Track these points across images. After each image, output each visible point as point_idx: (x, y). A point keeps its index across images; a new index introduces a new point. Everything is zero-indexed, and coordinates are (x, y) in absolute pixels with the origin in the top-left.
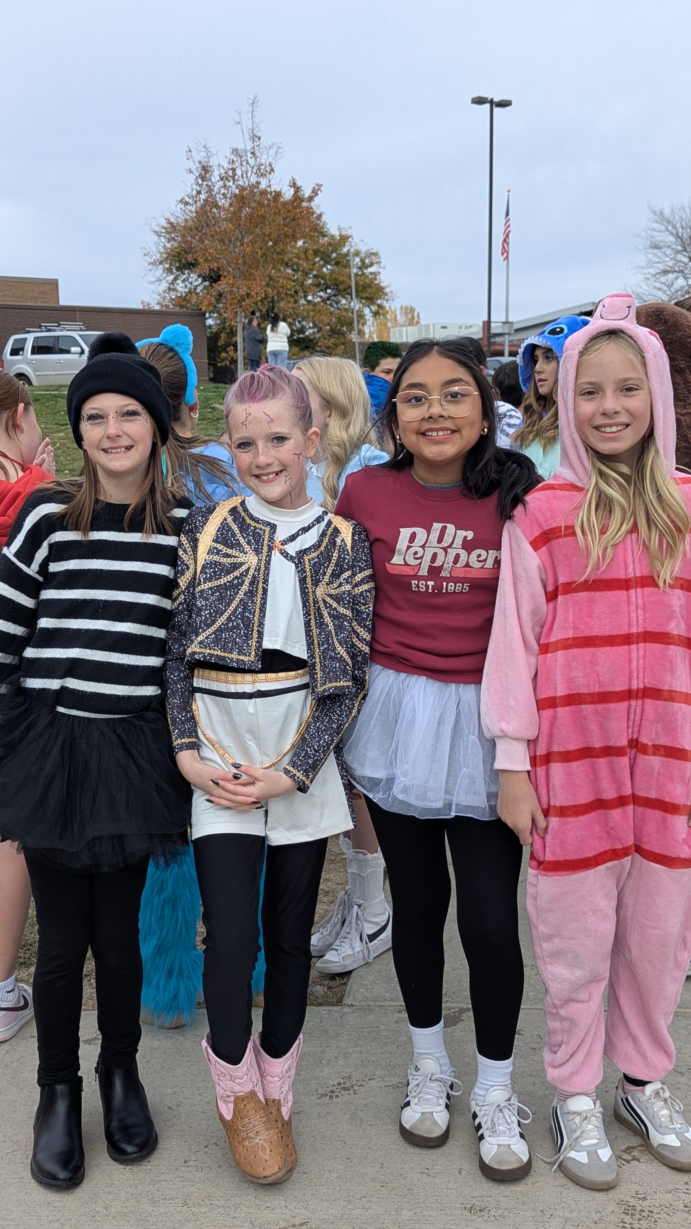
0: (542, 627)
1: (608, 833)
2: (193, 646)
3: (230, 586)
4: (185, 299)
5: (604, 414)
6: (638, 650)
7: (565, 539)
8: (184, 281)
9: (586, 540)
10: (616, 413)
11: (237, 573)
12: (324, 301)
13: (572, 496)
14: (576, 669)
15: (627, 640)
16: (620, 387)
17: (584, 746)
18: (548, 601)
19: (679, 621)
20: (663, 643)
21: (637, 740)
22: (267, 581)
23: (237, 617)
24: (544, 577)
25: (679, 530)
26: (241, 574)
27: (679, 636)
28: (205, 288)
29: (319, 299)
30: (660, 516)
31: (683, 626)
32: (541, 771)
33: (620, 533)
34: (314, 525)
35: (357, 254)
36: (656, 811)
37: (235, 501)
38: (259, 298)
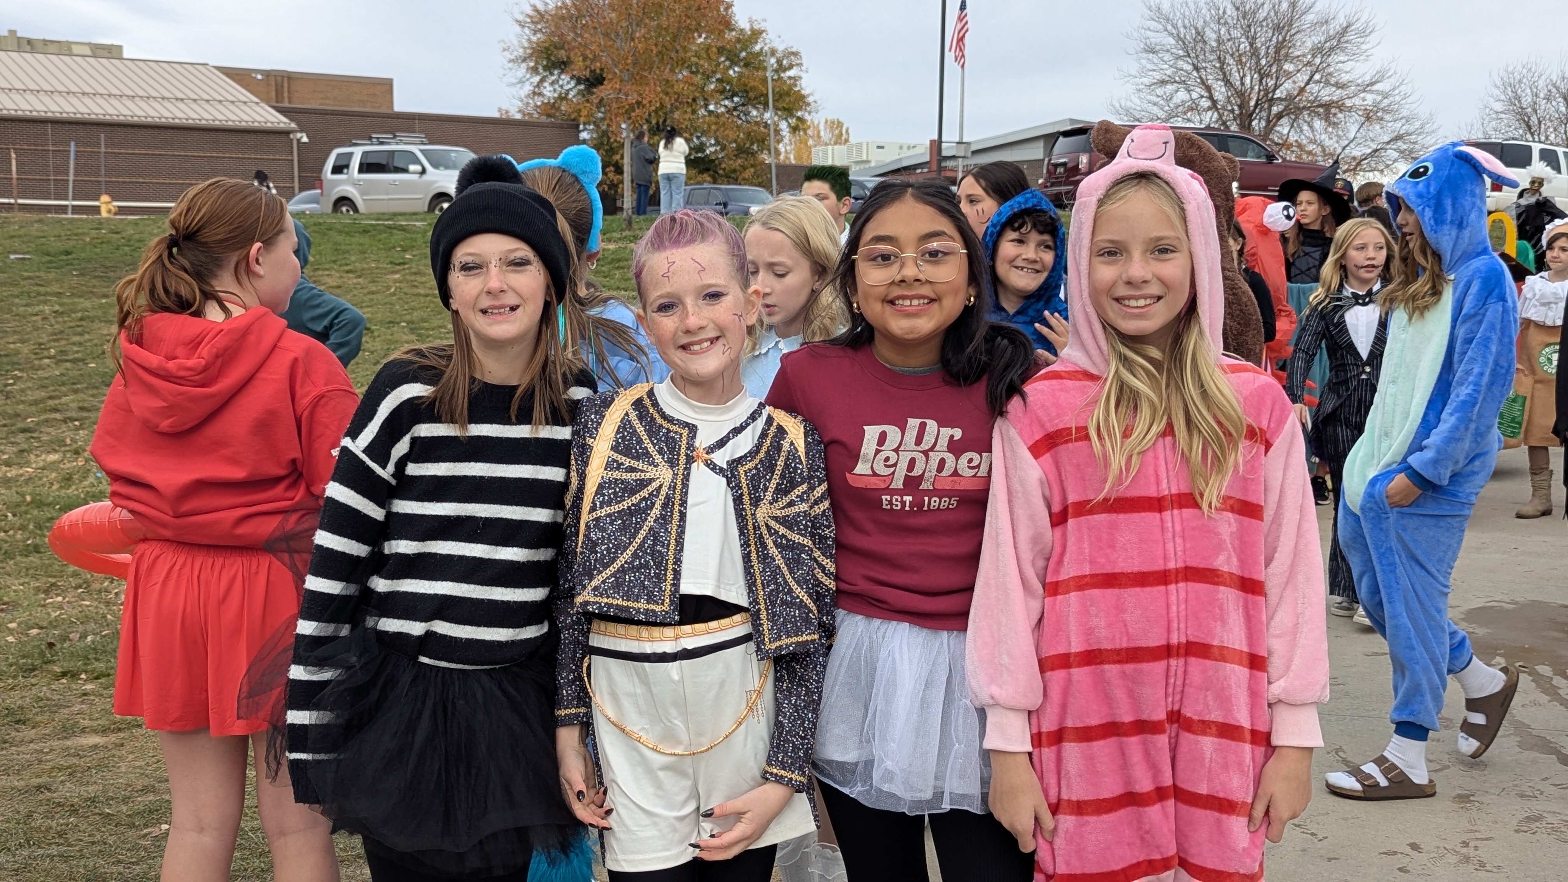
0: (1048, 559)
1: (1142, 839)
2: (585, 593)
3: (635, 510)
4: (553, 106)
5: (1129, 283)
6: (1178, 591)
7: (1076, 444)
8: (552, 83)
9: (1103, 446)
10: (1145, 282)
11: (644, 493)
12: (729, 111)
13: (1085, 387)
14: (1096, 616)
15: (1163, 578)
16: (1151, 247)
17: (1109, 720)
18: (1054, 524)
19: (1230, 555)
20: (1211, 583)
21: (1179, 711)
22: (686, 502)
23: (645, 552)
24: (1047, 493)
25: (1228, 434)
26: (651, 494)
27: (1231, 574)
28: (580, 92)
29: (723, 109)
30: (1204, 417)
31: (1235, 561)
32: (1048, 753)
33: (1148, 437)
34: (748, 425)
35: (773, 52)
36: (1208, 812)
37: (639, 390)
38: (653, 108)
